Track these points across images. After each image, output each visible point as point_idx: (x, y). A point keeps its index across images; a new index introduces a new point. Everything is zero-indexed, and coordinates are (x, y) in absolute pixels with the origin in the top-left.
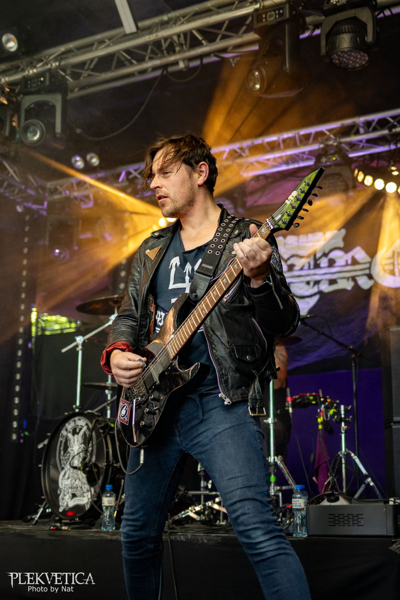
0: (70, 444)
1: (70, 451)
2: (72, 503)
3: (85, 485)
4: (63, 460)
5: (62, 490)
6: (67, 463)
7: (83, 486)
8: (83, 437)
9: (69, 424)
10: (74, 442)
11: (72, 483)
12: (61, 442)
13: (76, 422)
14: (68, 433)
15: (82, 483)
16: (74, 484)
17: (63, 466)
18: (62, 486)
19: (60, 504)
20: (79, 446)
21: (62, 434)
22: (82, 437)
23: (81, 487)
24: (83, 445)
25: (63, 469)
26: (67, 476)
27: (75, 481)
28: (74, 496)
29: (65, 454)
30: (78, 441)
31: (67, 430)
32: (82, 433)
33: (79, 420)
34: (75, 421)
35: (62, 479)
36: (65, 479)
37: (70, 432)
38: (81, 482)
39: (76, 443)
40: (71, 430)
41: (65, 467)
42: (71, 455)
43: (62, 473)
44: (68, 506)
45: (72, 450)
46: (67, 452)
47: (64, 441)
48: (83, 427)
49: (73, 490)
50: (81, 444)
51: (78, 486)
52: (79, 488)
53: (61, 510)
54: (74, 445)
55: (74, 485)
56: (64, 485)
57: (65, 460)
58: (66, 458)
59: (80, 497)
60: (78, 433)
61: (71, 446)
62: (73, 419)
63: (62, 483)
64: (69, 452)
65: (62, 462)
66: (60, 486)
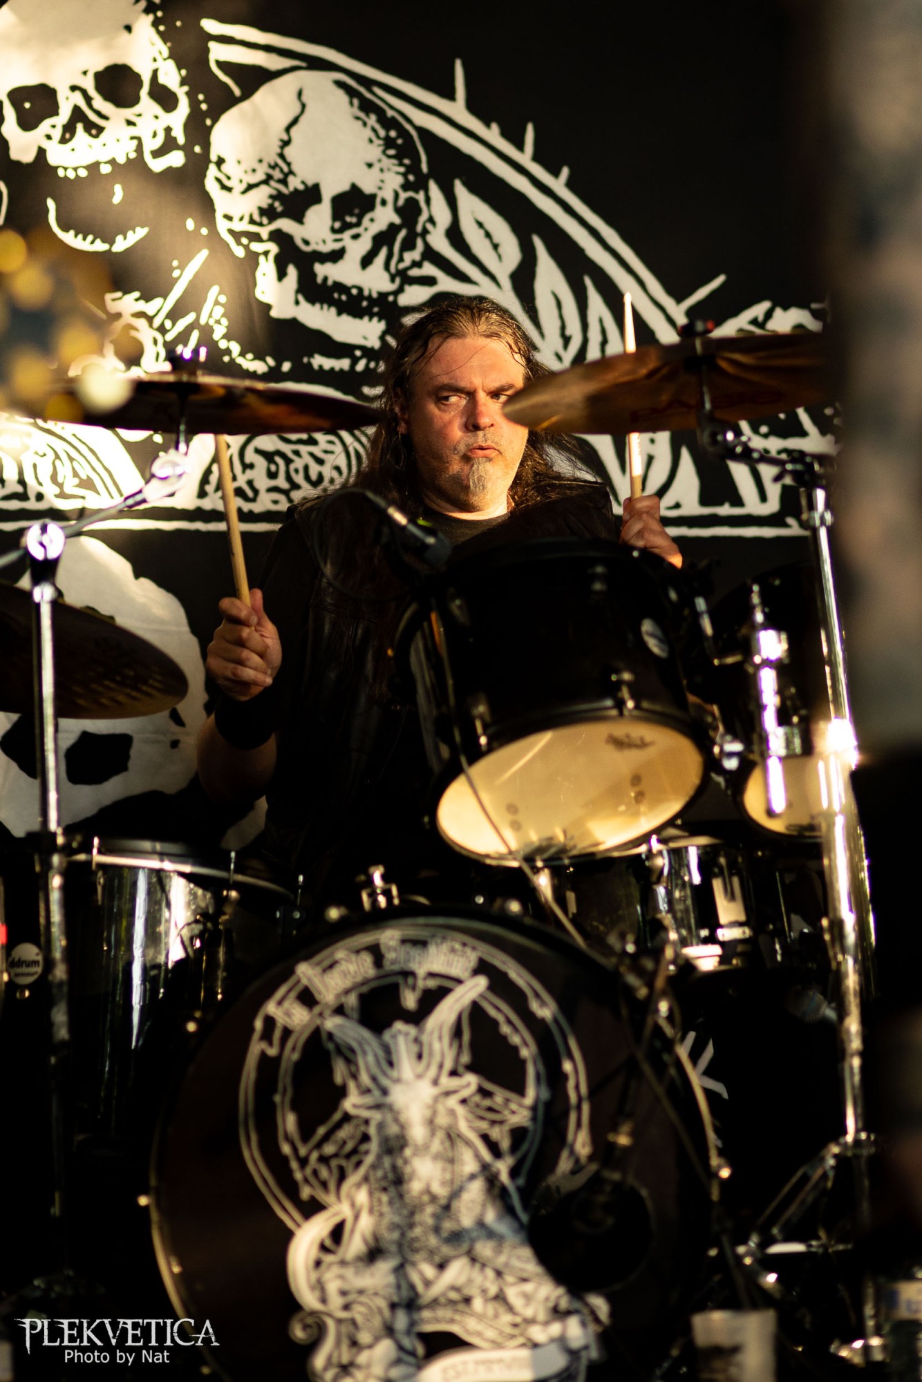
0: (355, 1076)
1: (365, 1114)
3: (528, 1287)
4: (303, 1162)
5: (330, 1322)
6: (342, 1177)
7: (512, 1294)
8: (466, 1036)
9: (331, 966)
10: (391, 1064)
11: (415, 1278)
12: (268, 1065)
13: (390, 956)
14: (321, 1015)
15: (499, 1274)
16: (428, 1283)
17: (306, 1192)
18: (323, 1302)
20: (435, 1082)
21: (270, 1022)
22: (457, 1032)
23: (500, 1298)
24: (471, 1081)
25: (311, 1208)
26: (354, 1245)
27: (442, 1266)
29: (321, 1131)
30: (420, 1057)
31: (307, 998)
32: (446, 1012)
33: (422, 944)
34: (376, 952)
35: (318, 1263)
36: (343, 1263)
37: (340, 1010)
38: (490, 1273)
39: (406, 1066)
40: (352, 1000)
41: (329, 1199)
42: (372, 1131)
43: (311, 1233)
45: (378, 1107)
46: (337, 1116)
47: (296, 1056)
48: (459, 981)
50: (454, 1073)
51: (473, 1291)
52: (479, 1304)
54: (398, 1081)
55: (435, 1290)
56: (343, 1293)
57: (324, 1160)
58: (329, 1149)
59: (497, 1346)
60: (417, 1017)
61: (365, 1078)
62: (366, 939)
63: (320, 1286)
64: (347, 1118)
65: (298, 1176)
66: (308, 1298)
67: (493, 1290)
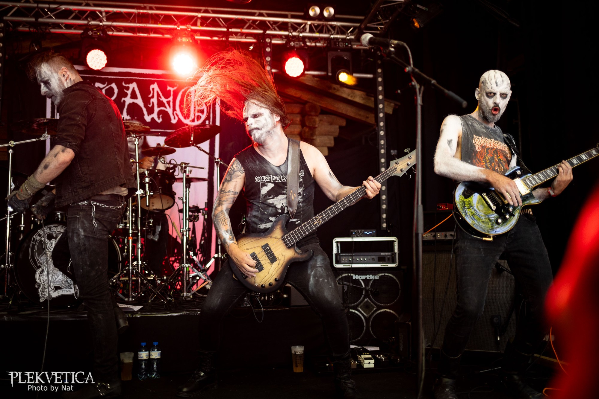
2: (55, 294)
4: (38, 260)
5: (41, 285)
6: (44, 262)
9: (43, 230)
11: (54, 278)
12: (34, 245)
14: (41, 238)
16: (56, 279)
17: (38, 265)
18: (40, 281)
19: (41, 295)
21: (34, 239)
25: (39, 267)
26: (45, 273)
27: (58, 276)
28: (57, 288)
29: (41, 255)
31: (40, 235)
33: (57, 227)
34: (50, 228)
35: (40, 276)
36: (43, 276)
37: (44, 237)
40: (46, 235)
41: (42, 266)
43: (39, 271)
44: (51, 297)
46: (43, 253)
47: (37, 244)
49: (55, 283)
51: (62, 280)
52: (63, 282)
53: (42, 300)
55: (57, 280)
56: (43, 280)
58: (42, 258)
59: (66, 288)
61: (48, 247)
62: (49, 226)
63: (40, 279)
64: (45, 253)
65: (37, 262)
66: (38, 281)
67: (66, 280)
